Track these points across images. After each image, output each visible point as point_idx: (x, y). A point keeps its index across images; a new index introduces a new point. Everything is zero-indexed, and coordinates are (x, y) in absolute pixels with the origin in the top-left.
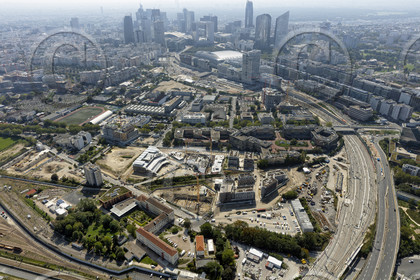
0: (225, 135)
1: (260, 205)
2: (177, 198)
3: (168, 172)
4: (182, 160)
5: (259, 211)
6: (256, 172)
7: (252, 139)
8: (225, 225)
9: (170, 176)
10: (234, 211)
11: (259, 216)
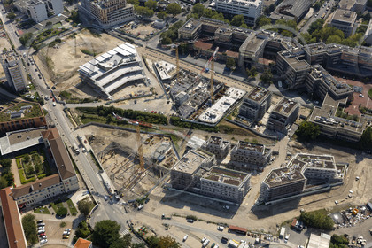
0: (271, 50)
1: (243, 218)
2: (115, 149)
3: (130, 98)
4: (168, 81)
5: (232, 230)
6: (285, 145)
7: (318, 71)
8: (149, 235)
9: (126, 106)
10: (187, 210)
11: (224, 241)
